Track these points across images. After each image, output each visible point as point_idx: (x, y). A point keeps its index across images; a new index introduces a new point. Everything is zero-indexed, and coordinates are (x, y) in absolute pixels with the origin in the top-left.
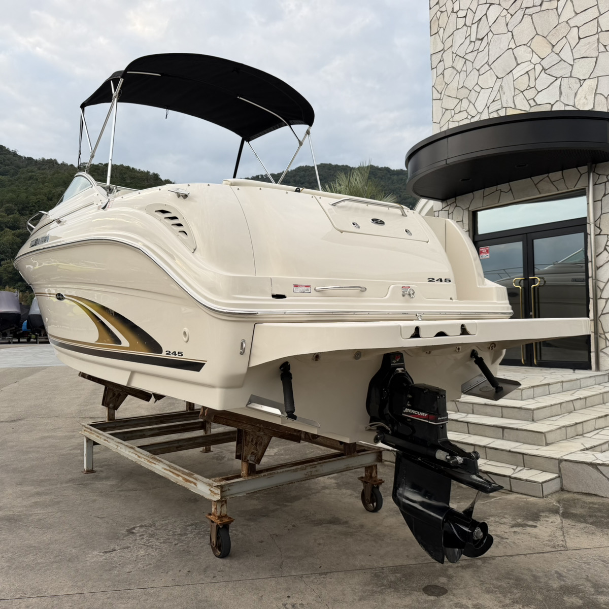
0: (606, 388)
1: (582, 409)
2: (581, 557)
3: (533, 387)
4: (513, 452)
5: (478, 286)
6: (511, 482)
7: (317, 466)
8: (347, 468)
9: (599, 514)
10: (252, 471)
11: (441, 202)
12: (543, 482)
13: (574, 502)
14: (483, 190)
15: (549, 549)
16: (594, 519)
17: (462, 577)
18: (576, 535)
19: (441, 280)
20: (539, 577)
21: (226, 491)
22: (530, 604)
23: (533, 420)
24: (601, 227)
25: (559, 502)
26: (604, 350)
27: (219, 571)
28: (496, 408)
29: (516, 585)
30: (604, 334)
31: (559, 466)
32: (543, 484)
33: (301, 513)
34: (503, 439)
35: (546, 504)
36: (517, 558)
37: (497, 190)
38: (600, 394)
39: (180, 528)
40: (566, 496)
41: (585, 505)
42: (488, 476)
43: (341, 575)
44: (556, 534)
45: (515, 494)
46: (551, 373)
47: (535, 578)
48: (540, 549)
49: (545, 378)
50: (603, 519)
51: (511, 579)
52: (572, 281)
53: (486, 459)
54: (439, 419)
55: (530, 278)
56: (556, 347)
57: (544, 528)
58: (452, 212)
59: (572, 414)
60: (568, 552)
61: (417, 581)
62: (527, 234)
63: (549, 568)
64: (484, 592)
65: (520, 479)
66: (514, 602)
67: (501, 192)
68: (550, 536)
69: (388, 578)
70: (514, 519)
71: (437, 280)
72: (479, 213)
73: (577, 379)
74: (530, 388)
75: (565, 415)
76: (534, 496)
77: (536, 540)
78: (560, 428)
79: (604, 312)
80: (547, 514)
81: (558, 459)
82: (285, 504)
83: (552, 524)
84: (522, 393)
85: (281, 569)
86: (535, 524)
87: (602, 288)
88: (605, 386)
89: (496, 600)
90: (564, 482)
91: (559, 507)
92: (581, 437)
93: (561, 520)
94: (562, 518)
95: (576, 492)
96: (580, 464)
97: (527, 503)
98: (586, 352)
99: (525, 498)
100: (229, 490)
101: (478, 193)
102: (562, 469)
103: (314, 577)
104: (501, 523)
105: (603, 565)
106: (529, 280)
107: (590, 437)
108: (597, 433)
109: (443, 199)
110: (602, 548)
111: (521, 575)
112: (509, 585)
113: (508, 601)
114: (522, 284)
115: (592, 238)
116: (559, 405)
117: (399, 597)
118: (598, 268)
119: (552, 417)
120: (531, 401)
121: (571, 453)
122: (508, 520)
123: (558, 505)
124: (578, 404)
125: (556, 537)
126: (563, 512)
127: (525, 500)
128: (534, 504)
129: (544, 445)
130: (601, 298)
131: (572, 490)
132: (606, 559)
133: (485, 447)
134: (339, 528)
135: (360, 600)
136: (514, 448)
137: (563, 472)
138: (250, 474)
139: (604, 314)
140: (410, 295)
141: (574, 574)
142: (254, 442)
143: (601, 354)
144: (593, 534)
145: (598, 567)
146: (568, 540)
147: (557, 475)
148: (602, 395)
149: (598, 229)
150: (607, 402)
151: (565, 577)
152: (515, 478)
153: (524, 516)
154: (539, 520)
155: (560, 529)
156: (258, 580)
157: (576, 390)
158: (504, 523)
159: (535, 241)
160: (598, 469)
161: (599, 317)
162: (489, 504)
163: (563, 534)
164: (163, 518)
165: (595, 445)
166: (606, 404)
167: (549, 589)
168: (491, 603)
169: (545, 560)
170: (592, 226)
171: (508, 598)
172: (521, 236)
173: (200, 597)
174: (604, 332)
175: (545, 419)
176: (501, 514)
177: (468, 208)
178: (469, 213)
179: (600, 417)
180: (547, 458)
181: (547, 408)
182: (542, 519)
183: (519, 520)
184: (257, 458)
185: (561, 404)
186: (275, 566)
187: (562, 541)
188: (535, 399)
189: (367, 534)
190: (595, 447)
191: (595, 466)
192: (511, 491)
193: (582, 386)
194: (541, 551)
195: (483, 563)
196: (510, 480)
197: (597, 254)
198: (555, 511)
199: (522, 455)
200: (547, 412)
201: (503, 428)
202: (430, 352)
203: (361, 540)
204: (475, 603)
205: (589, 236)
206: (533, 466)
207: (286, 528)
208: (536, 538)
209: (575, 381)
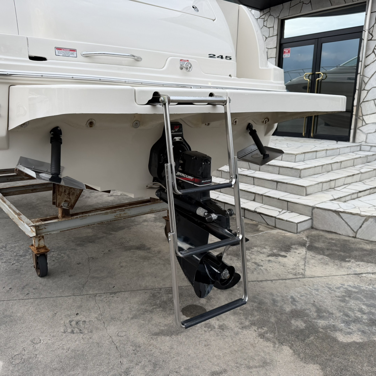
0: (357, 155)
1: (337, 169)
2: (313, 284)
3: (304, 153)
4: (281, 200)
5: (260, 68)
6: (276, 221)
7: (125, 210)
8: (151, 211)
9: (335, 248)
10: (66, 214)
11: (260, 11)
12: (298, 223)
13: (318, 238)
14: (290, 2)
15: (291, 276)
16: (330, 252)
17: (218, 299)
18: (314, 265)
19: (222, 57)
20: (277, 301)
21: (42, 229)
22: (263, 326)
23: (300, 177)
24: (373, 34)
25: (307, 237)
26: (360, 128)
27: (34, 289)
28: (275, 167)
29: (258, 308)
30: (362, 117)
31: (312, 212)
32: (298, 224)
33: (120, 240)
34: (276, 190)
35: (298, 239)
36: (265, 283)
37: (300, 2)
38: (352, 159)
39: (23, 250)
40: (314, 232)
41: (326, 240)
42: (261, 215)
43: (127, 294)
44: (299, 263)
45: (277, 229)
46: (321, 143)
47: (274, 302)
48: (284, 276)
49: (316, 146)
50: (336, 252)
51: (255, 302)
52: (347, 79)
53: (262, 203)
54: (203, 181)
55: (316, 73)
56: (332, 126)
57: (291, 258)
58: (267, 20)
59: (329, 173)
60: (304, 279)
61: (183, 301)
62: (318, 38)
63: (287, 293)
64: (231, 314)
65: (282, 220)
66: (251, 324)
67: (303, 3)
68: (295, 265)
69: (162, 298)
70: (271, 250)
71: (218, 57)
72: (286, 21)
73: (338, 148)
74: (302, 153)
75: (324, 173)
76: (291, 232)
77: (284, 268)
78: (318, 184)
79: (364, 101)
80: (296, 246)
81: (312, 207)
82: (111, 232)
83: (298, 255)
84: (295, 157)
85: (82, 288)
86: (286, 255)
87: (366, 82)
88: (357, 154)
89: (238, 322)
90: (314, 223)
91: (307, 241)
92: (333, 190)
93: (306, 252)
94: (307, 250)
95: (321, 230)
96: (327, 211)
97: (284, 237)
98: (348, 130)
99: (284, 233)
100: (45, 228)
101: (287, 4)
102: (314, 214)
103: (105, 296)
104: (261, 253)
105: (329, 291)
106: (316, 75)
107: (339, 190)
108: (345, 188)
109: (261, 9)
110: (331, 277)
111: (264, 299)
112: (252, 307)
113: (247, 323)
114: (310, 77)
115: (365, 42)
116: (321, 167)
117: (164, 316)
118: (365, 67)
119: (315, 175)
120: (302, 163)
121: (323, 202)
122: (267, 250)
123: (306, 239)
124: (335, 166)
125: (299, 266)
126: (309, 246)
127: (283, 234)
128: (290, 238)
129: (305, 195)
130: (364, 90)
131: (319, 228)
132: (331, 287)
133: (262, 195)
134: (141, 253)
135: (132, 318)
136: (282, 197)
137: (314, 215)
138: (65, 216)
139: (365, 102)
140: (187, 68)
141: (305, 299)
142: (67, 192)
143: (358, 131)
144: (327, 264)
145: (324, 294)
146: (307, 268)
147: (310, 218)
148: (353, 160)
149: (371, 35)
150: (356, 165)
151: (297, 302)
152: (279, 219)
153: (279, 248)
154: (290, 251)
155: (303, 259)
156: (60, 298)
157: (335, 156)
158: (263, 253)
159: (323, 44)
160: (340, 215)
161: (361, 104)
162: (256, 237)
163: (305, 263)
164: (15, 242)
165: (341, 196)
166: (355, 167)
167: (282, 312)
168: (233, 324)
169: (285, 286)
170: (367, 32)
171: (248, 320)
172: (314, 40)
173: (7, 312)
174: (362, 115)
175: (309, 176)
176: (263, 246)
177: (278, 17)
178: (278, 21)
179: (348, 176)
180: (305, 205)
181: (312, 169)
182: (292, 250)
183: (275, 251)
184: (70, 205)
185: (322, 166)
186: (80, 286)
187: (303, 269)
188: (304, 162)
189: (160, 259)
190: (341, 198)
191: (337, 213)
192: (275, 227)
193: (340, 153)
194: (285, 278)
195: (238, 287)
196: (275, 220)
197: (367, 56)
198: (303, 244)
199: (287, 202)
200: (311, 171)
201: (277, 182)
202: (209, 124)
203: (154, 264)
204: (221, 323)
205: (363, 41)
206: (294, 210)
207: (102, 253)
208: (284, 266)
209: (336, 150)
